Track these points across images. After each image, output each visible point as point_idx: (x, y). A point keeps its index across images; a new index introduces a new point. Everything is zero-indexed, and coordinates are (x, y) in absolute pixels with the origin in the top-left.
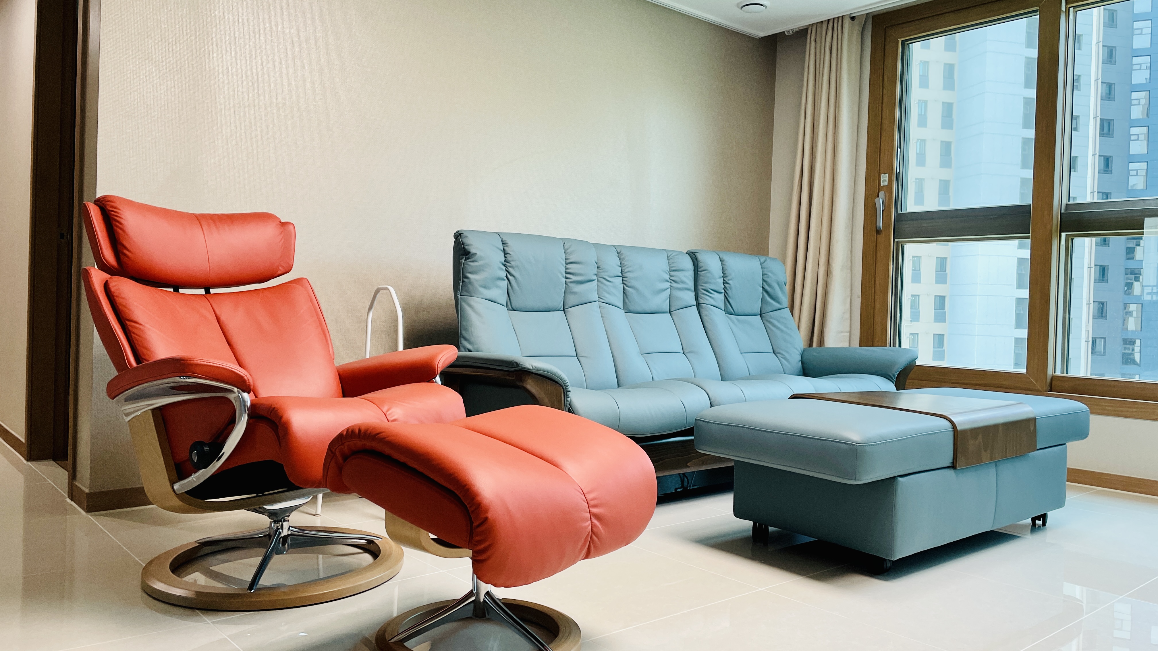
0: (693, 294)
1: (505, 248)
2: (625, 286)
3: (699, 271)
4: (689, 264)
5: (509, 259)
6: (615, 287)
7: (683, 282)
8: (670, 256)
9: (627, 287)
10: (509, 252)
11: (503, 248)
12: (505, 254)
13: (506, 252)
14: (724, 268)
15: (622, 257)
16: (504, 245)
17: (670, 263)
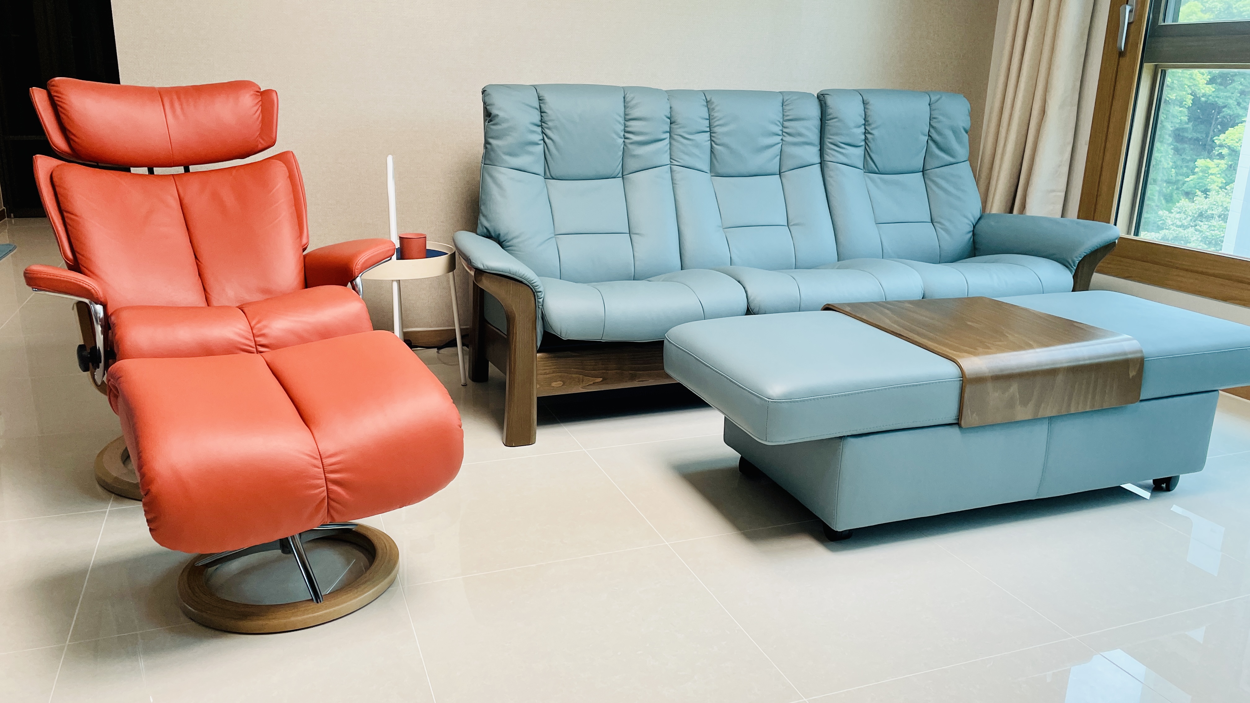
0: (815, 150)
1: (541, 105)
2: (713, 143)
3: (826, 119)
4: (814, 111)
5: (546, 118)
6: (697, 146)
7: (800, 135)
8: (787, 100)
9: (716, 144)
10: (546, 111)
11: (540, 106)
12: (541, 112)
13: (542, 110)
14: (868, 114)
15: (712, 107)
16: (540, 102)
17: (785, 111)
